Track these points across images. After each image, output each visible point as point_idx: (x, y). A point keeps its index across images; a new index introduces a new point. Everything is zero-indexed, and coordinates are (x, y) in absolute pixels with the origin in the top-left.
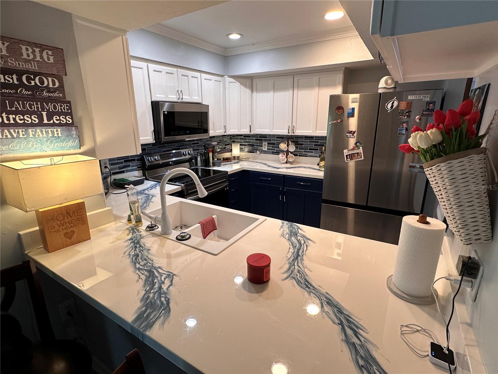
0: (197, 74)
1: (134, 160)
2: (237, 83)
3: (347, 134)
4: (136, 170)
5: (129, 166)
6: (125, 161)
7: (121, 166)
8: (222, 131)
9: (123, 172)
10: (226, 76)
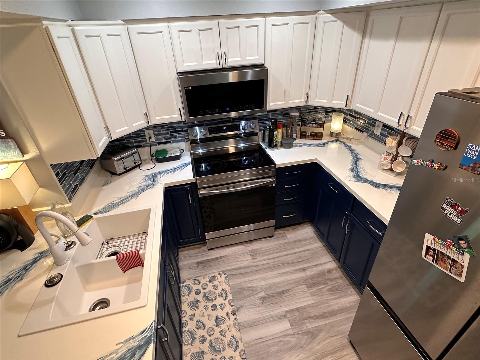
0: (259, 21)
1: (182, 131)
2: (338, 21)
3: (444, 206)
4: (185, 141)
5: (176, 137)
6: (171, 132)
7: (168, 136)
8: (302, 100)
9: (170, 142)
10: (322, 12)
